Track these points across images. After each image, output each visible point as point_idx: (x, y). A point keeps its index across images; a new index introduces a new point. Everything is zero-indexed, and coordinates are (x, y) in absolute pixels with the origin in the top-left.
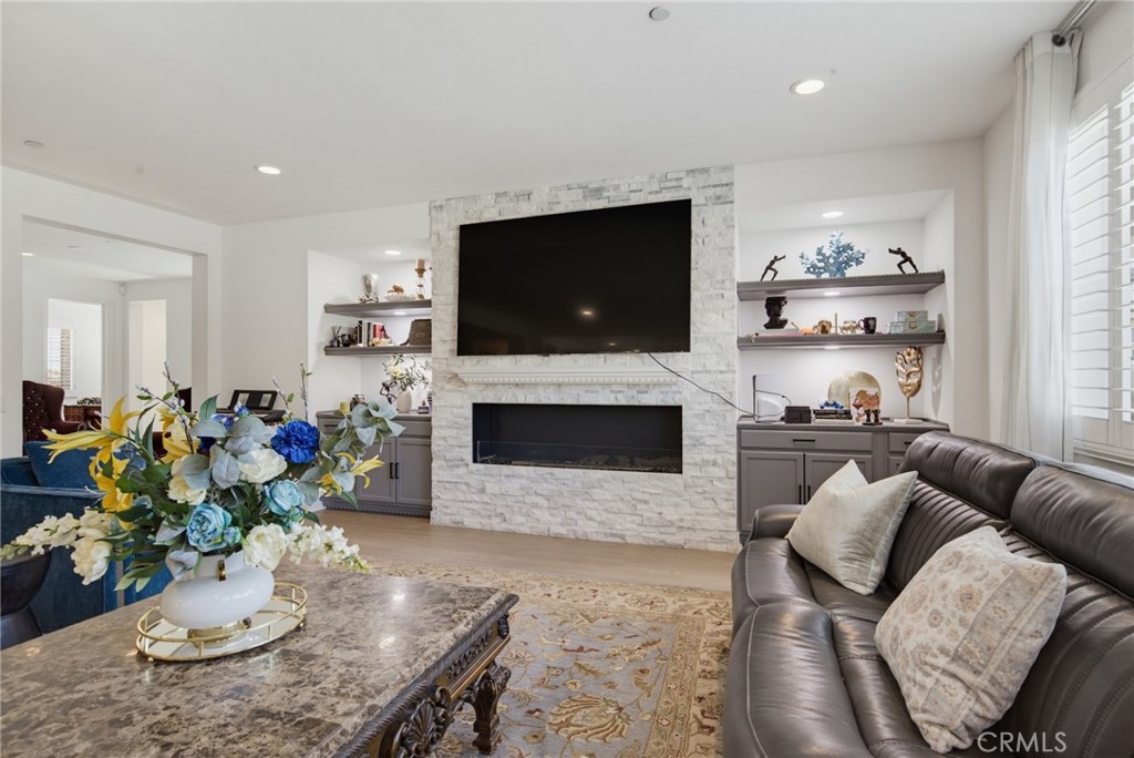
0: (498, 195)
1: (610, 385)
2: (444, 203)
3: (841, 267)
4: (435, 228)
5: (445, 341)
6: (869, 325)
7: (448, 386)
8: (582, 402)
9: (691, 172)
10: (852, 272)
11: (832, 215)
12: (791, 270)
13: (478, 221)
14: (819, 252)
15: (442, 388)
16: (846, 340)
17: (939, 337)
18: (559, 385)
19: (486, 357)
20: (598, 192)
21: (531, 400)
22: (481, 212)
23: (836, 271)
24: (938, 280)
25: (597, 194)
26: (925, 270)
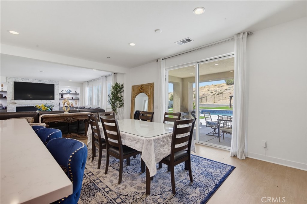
0: (22, 78)
2: (10, 78)
4: (7, 81)
6: (72, 98)
10: (71, 93)
11: (69, 87)
12: (64, 92)
13: (17, 81)
14: (67, 90)
15: (10, 105)
17: (79, 99)
21: (29, 106)
22: (19, 80)
23: (69, 92)
24: (79, 94)
25: (40, 81)
26: (78, 93)
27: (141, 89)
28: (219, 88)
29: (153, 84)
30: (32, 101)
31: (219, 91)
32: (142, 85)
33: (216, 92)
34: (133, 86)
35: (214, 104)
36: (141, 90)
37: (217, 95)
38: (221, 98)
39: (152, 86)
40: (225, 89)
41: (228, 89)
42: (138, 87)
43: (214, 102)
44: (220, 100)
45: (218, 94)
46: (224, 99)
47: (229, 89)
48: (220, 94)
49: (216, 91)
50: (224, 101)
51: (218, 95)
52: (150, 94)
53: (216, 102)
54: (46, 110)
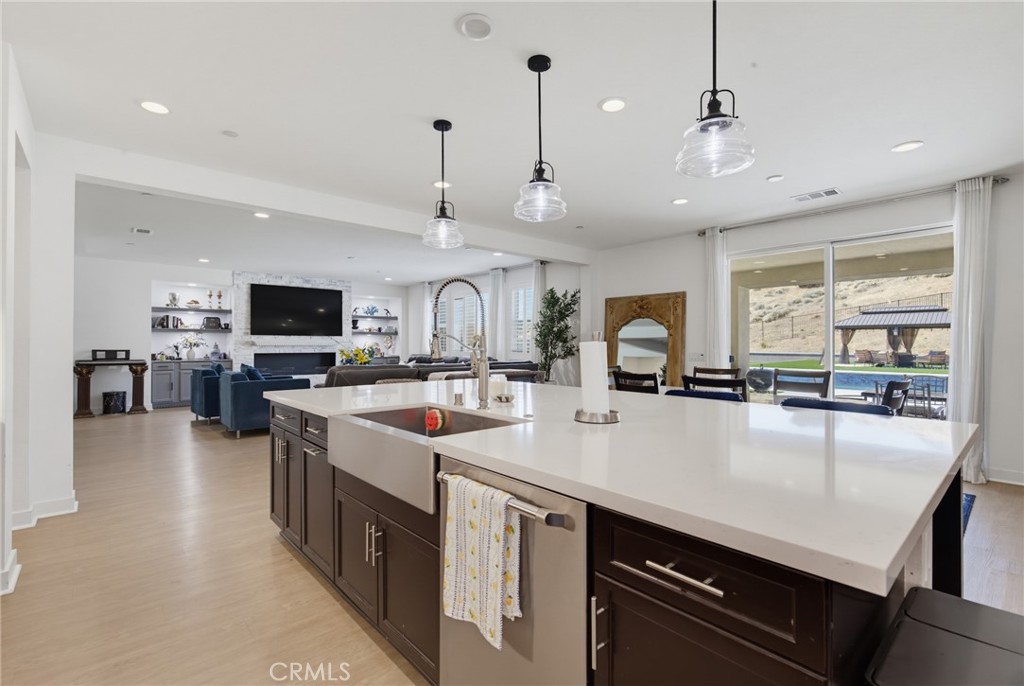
0: (267, 275)
1: (312, 346)
2: (241, 273)
3: (373, 313)
4: (235, 282)
5: (241, 329)
6: (380, 329)
7: (243, 347)
8: (303, 352)
9: (340, 281)
10: (376, 314)
11: (372, 297)
12: (360, 312)
13: (257, 283)
14: (367, 308)
15: (240, 348)
16: (373, 334)
17: (396, 333)
18: (293, 346)
19: (261, 336)
22: (260, 280)
23: (371, 313)
24: (396, 318)
25: (308, 282)
26: (393, 316)
27: (641, 307)
28: (769, 299)
29: (683, 295)
30: (288, 337)
31: (770, 308)
32: (642, 298)
33: (761, 312)
34: (611, 299)
35: (765, 351)
36: (638, 310)
37: (770, 321)
38: (787, 331)
39: (679, 299)
40: (791, 301)
41: (804, 300)
42: (629, 303)
43: (764, 346)
44: (783, 338)
45: (772, 318)
46: (797, 336)
47: (807, 302)
48: (781, 316)
49: (761, 307)
50: (796, 340)
51: (773, 322)
52: (672, 322)
53: (768, 344)
54: (365, 363)
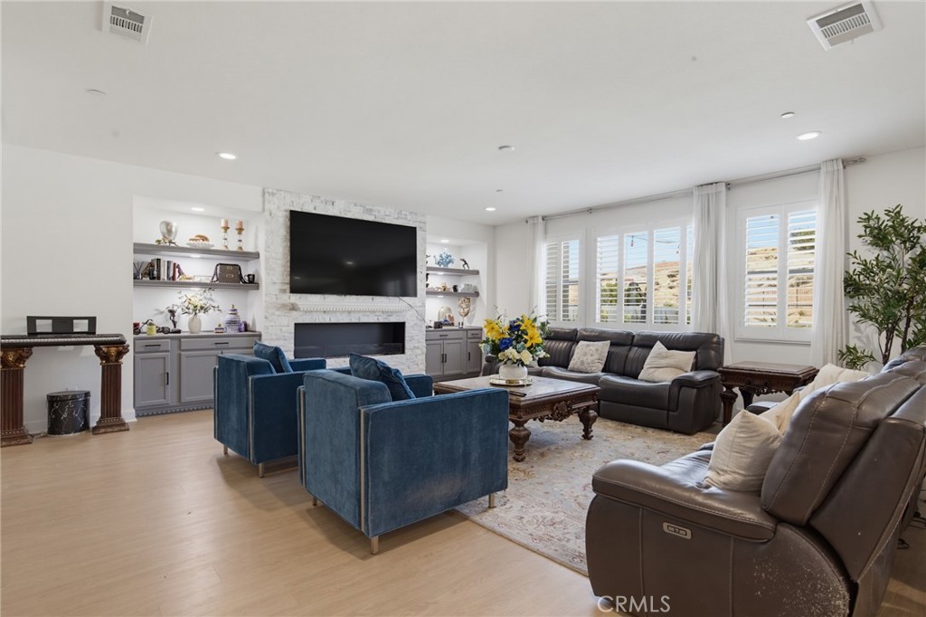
0: (314, 197)
1: (374, 312)
2: (275, 191)
3: (446, 264)
4: (267, 206)
5: (275, 283)
6: (455, 288)
7: (277, 313)
8: (361, 321)
9: (411, 213)
10: (450, 266)
11: (445, 241)
13: (300, 210)
14: (441, 256)
15: (274, 314)
16: (448, 294)
17: (477, 294)
18: (349, 312)
19: (305, 295)
20: (370, 211)
22: (303, 205)
24: (476, 272)
26: (472, 268)
30: (342, 297)
